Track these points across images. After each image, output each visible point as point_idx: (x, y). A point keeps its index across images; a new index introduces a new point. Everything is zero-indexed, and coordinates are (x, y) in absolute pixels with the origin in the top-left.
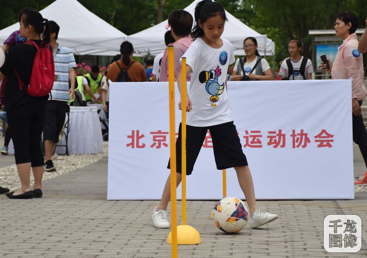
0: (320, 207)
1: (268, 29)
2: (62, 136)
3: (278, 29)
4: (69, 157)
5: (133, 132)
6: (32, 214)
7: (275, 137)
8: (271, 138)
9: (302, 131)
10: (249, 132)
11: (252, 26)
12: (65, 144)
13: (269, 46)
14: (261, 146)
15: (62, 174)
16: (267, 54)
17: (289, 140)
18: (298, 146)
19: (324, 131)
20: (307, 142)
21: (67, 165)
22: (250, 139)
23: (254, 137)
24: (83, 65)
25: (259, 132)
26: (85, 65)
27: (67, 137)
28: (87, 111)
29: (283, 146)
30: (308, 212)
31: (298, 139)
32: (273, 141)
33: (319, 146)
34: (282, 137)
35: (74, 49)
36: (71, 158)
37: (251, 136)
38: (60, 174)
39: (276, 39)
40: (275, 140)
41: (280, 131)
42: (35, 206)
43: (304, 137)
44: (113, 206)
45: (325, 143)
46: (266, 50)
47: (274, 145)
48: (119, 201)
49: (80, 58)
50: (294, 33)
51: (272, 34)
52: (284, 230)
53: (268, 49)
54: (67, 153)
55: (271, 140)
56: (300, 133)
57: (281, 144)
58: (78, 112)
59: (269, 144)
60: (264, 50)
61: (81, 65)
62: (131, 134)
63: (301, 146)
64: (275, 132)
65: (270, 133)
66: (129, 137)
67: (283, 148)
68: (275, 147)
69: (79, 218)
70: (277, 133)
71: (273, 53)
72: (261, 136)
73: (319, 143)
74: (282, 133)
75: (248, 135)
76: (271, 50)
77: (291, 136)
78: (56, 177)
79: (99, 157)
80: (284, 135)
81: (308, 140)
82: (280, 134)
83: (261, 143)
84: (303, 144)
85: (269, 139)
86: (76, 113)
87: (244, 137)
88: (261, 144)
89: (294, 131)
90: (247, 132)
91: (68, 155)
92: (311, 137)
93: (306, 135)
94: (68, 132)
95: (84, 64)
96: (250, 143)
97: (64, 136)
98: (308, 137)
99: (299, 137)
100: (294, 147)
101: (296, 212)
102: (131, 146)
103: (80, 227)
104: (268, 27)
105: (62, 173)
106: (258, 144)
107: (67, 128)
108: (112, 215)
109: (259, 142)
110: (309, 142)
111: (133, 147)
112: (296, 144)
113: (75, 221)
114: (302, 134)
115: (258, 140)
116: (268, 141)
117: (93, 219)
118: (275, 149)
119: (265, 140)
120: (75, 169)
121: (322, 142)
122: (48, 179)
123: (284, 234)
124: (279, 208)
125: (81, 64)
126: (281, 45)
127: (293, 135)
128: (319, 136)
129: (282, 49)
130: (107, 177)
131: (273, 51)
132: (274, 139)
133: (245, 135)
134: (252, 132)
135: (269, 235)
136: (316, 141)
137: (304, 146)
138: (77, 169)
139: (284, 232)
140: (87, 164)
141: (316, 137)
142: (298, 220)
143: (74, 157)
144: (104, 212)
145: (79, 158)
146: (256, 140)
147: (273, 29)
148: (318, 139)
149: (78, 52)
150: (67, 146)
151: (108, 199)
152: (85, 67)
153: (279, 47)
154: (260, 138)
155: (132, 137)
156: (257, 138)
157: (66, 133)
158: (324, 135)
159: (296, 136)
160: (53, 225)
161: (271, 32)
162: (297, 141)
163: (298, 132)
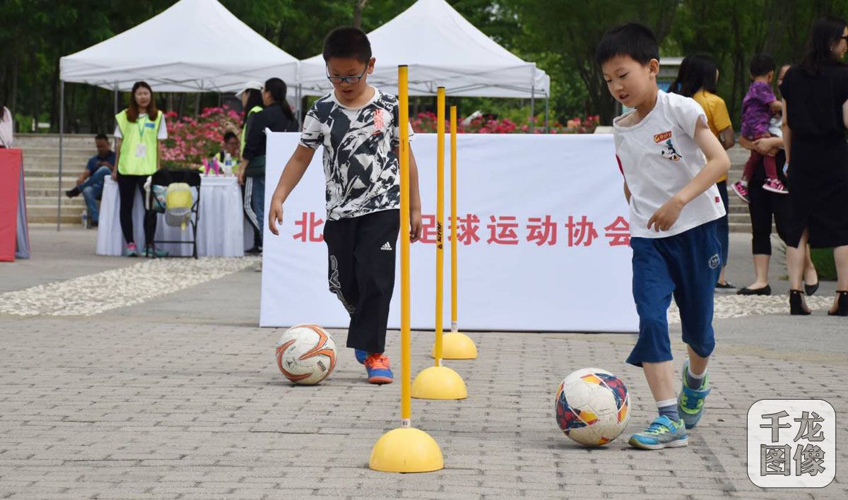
0: (612, 343)
1: (543, 55)
2: (187, 225)
3: (559, 56)
4: (198, 261)
5: (305, 215)
6: (136, 346)
7: (540, 227)
8: (533, 228)
9: (584, 218)
10: (497, 218)
11: (515, 50)
12: (192, 239)
13: (539, 81)
14: (516, 243)
15: (185, 287)
16: (536, 96)
17: (562, 233)
18: (577, 243)
19: (620, 219)
20: (593, 237)
21: (195, 272)
22: (499, 230)
23: (505, 227)
24: (225, 110)
25: (513, 218)
26: (229, 110)
27: (195, 228)
28: (230, 184)
29: (553, 242)
30: (590, 350)
31: (577, 231)
32: (536, 234)
33: (612, 244)
34: (551, 228)
35: (211, 81)
36: (200, 263)
37: (499, 225)
38: (183, 288)
39: (555, 72)
40: (540, 233)
41: (548, 218)
42: (142, 334)
43: (587, 228)
44: (269, 335)
45: (622, 239)
46: (535, 88)
47: (538, 240)
48: (278, 329)
49: (220, 96)
50: (586, 62)
51: (548, 64)
52: (548, 376)
53: (539, 87)
54: (195, 255)
55: (533, 232)
56: (580, 221)
57: (549, 239)
58: (215, 186)
59: (530, 238)
60: (531, 88)
61: (221, 110)
62: (301, 219)
63: (582, 244)
64: (539, 220)
65: (531, 220)
66: (297, 223)
67: (552, 246)
68: (539, 244)
69: (213, 353)
70: (544, 220)
71: (546, 94)
72: (516, 225)
73: (612, 239)
74: (552, 221)
75: (495, 224)
76: (544, 88)
77: (566, 226)
78: (176, 292)
79: (248, 262)
80: (554, 225)
81: (593, 233)
82: (548, 223)
83: (516, 237)
84: (585, 239)
85: (530, 230)
86: (212, 189)
87: (489, 227)
88: (516, 239)
89: (571, 218)
90: (493, 219)
91: (196, 258)
92: (600, 228)
93: (591, 224)
94: (197, 219)
95: (226, 107)
96: (497, 237)
97: (191, 225)
98: (593, 228)
99: (579, 227)
100: (570, 244)
101: (570, 349)
102: (300, 238)
103: (214, 366)
104: (542, 51)
105: (187, 285)
106: (511, 239)
107: (197, 212)
108: (266, 348)
109: (513, 235)
110: (596, 236)
111: (304, 240)
112: (575, 240)
113: (207, 356)
114: (584, 223)
115: (511, 231)
116: (528, 234)
117: (236, 355)
118: (540, 246)
119: (522, 232)
120: (207, 280)
121: (618, 236)
122: (164, 294)
123: (547, 382)
124: (544, 343)
125: (221, 107)
126: (564, 83)
127: (570, 225)
128: (612, 227)
129: (566, 90)
130: (260, 293)
131: (547, 90)
132: (537, 230)
133: (490, 223)
134: (502, 218)
135: (522, 383)
136: (607, 235)
137: (588, 243)
138: (212, 279)
139: (547, 379)
140: (229, 273)
141: (607, 229)
142: (572, 362)
143: (207, 261)
144: (254, 345)
145: (214, 263)
146: (507, 233)
147: (550, 55)
148: (610, 231)
149: (217, 87)
150: (194, 243)
151: (261, 325)
152: (229, 113)
153: (561, 86)
154: (514, 229)
155: (303, 223)
156: (509, 229)
157: (194, 221)
158: (621, 225)
159: (574, 226)
160: (170, 362)
161: (548, 60)
162: (576, 235)
163: (577, 219)
